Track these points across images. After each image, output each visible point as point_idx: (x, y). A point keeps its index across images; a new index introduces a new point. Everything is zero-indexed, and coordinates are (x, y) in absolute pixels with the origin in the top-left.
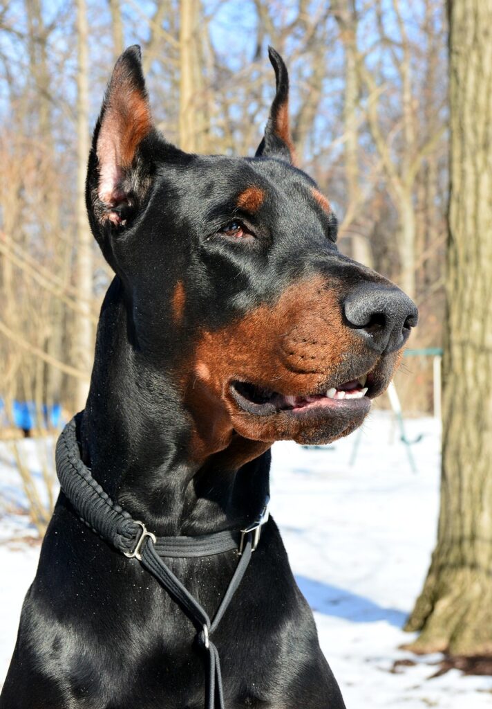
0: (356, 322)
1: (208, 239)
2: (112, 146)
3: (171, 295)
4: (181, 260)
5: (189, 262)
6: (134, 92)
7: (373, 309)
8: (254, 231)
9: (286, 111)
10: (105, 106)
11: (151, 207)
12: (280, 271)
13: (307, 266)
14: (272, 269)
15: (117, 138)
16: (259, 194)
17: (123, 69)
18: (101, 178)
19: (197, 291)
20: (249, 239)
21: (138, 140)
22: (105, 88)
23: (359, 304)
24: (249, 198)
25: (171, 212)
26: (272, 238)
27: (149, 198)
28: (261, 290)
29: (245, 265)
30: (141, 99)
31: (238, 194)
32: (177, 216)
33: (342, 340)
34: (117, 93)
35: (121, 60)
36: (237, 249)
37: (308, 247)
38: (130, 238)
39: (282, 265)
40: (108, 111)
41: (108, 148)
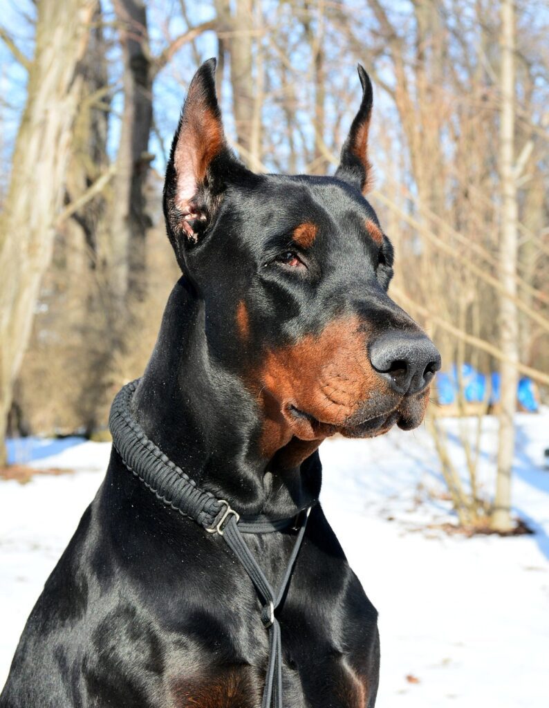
0: (379, 367)
1: (266, 265)
2: (189, 157)
3: (234, 313)
4: (242, 282)
5: (250, 284)
6: (206, 112)
7: (396, 357)
8: (306, 263)
9: (367, 129)
10: (182, 121)
11: (218, 227)
12: (326, 305)
13: (348, 305)
14: (319, 301)
15: (194, 151)
16: (313, 230)
17: (199, 86)
18: (179, 188)
19: (258, 311)
20: (302, 268)
21: (210, 159)
22: (182, 103)
23: (384, 352)
24: (303, 234)
25: (235, 236)
26: (322, 272)
27: (217, 217)
28: (309, 320)
29: (298, 293)
30: (214, 118)
31: (293, 229)
32: (240, 240)
33: (369, 380)
34: (193, 110)
35: (197, 76)
36: (291, 277)
37: (353, 284)
38: (200, 254)
39: (329, 298)
40: (184, 126)
41: (185, 159)
